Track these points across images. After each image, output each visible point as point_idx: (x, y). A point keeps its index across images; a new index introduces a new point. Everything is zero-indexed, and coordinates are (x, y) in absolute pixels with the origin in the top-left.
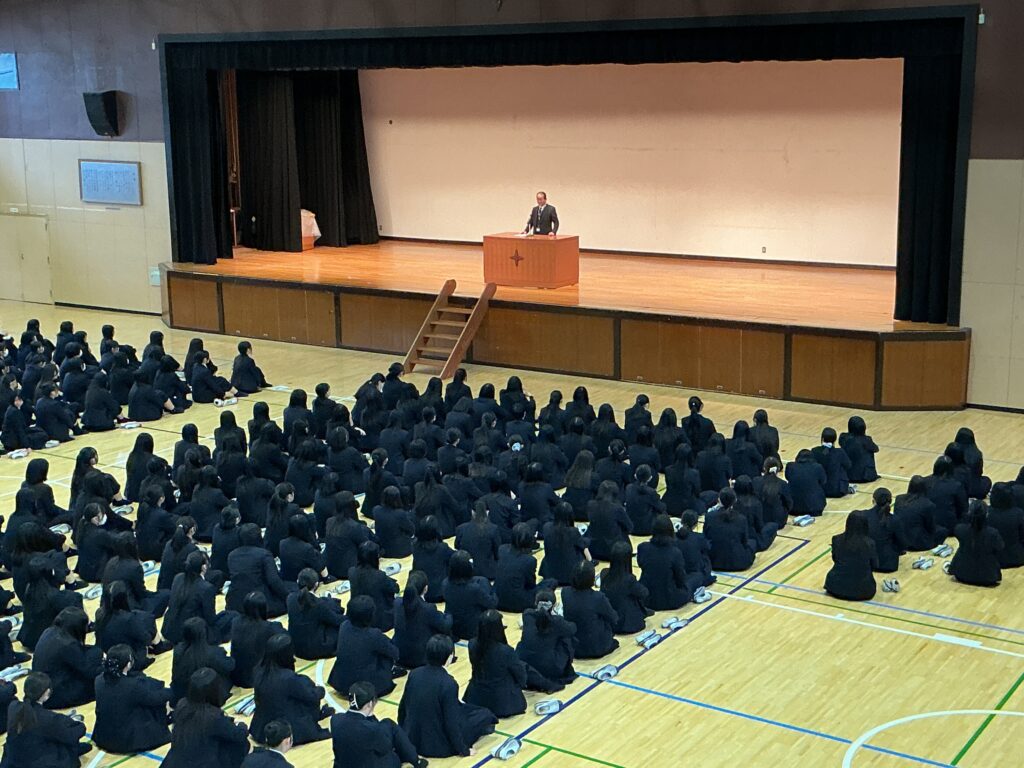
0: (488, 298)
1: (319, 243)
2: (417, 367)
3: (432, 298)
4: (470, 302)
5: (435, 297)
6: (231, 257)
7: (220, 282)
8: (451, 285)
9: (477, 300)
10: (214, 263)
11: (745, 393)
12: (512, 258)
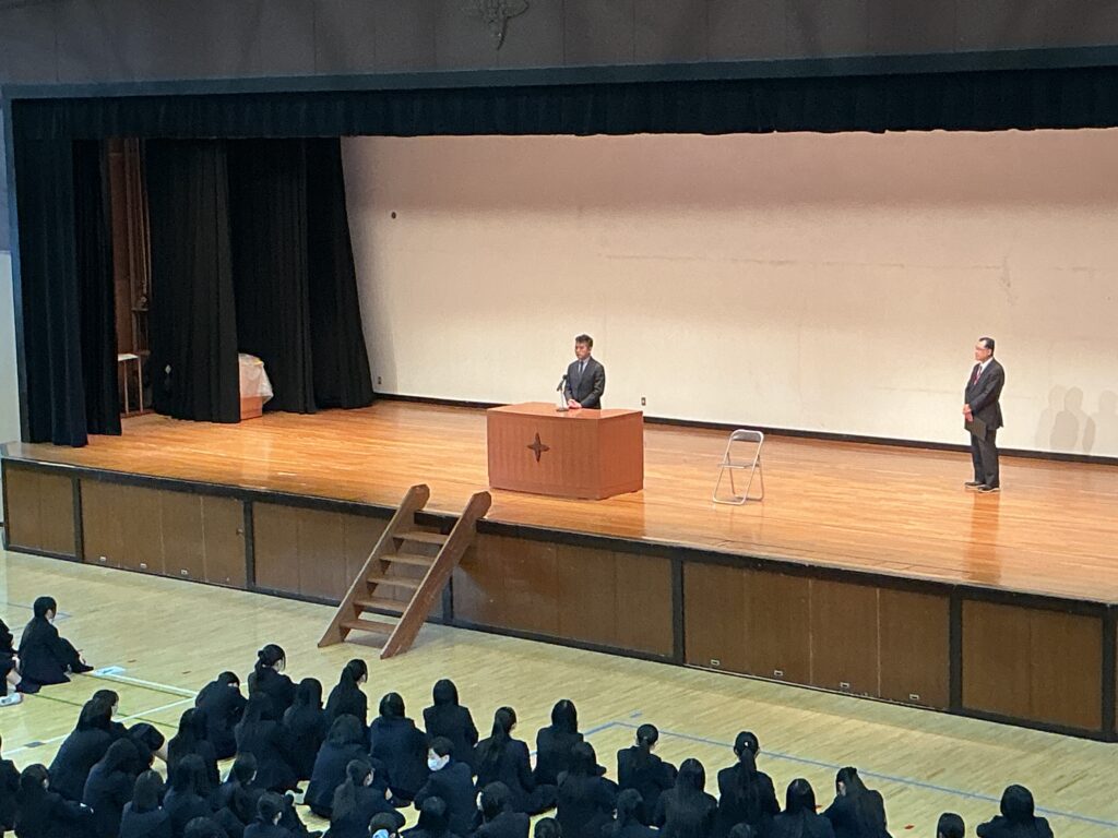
0: (476, 517)
1: (269, 407)
2: (353, 634)
3: (387, 514)
4: (443, 524)
5: (391, 512)
6: (117, 431)
7: (78, 477)
8: (421, 493)
9: (456, 519)
10: (83, 443)
11: (884, 699)
12: (530, 447)
